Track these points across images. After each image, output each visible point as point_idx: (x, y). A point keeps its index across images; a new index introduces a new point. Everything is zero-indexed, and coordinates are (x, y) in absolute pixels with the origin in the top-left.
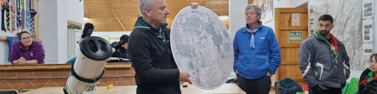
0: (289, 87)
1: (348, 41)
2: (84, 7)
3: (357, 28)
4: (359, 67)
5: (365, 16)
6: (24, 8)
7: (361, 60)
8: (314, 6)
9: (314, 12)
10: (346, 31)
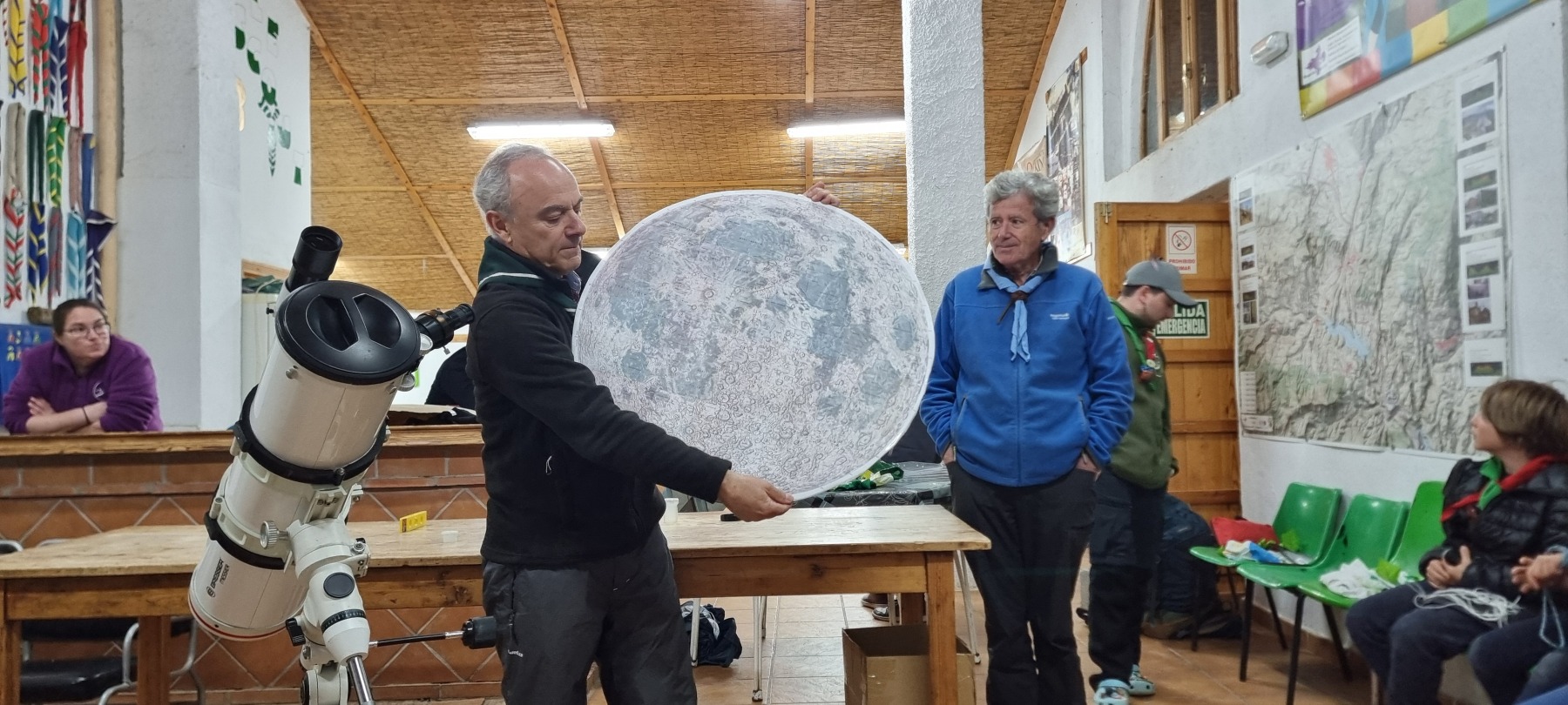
1: (1399, 330)
3: (1438, 276)
4: (1450, 437)
5: (1468, 225)
7: (1456, 408)
8: (1254, 194)
9: (1254, 218)
10: (1392, 290)
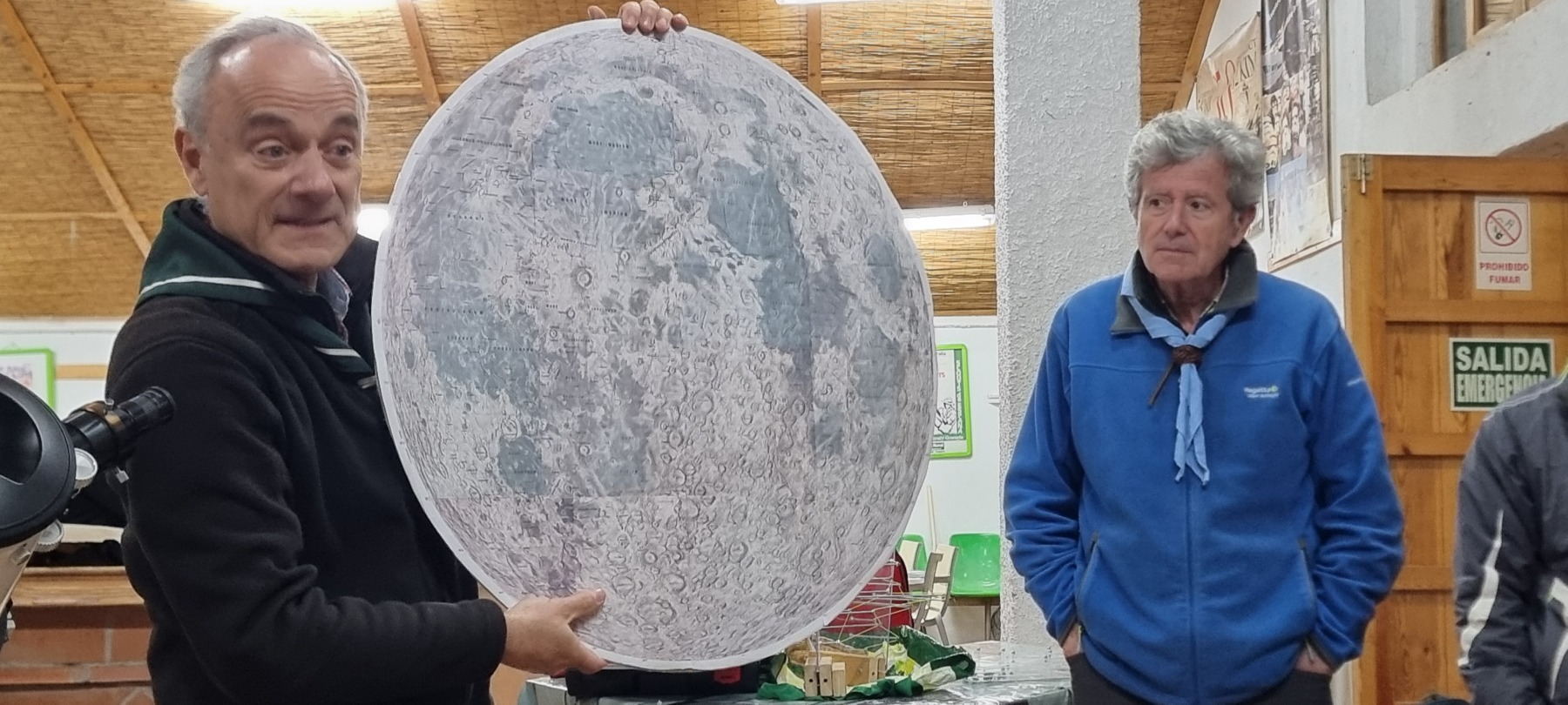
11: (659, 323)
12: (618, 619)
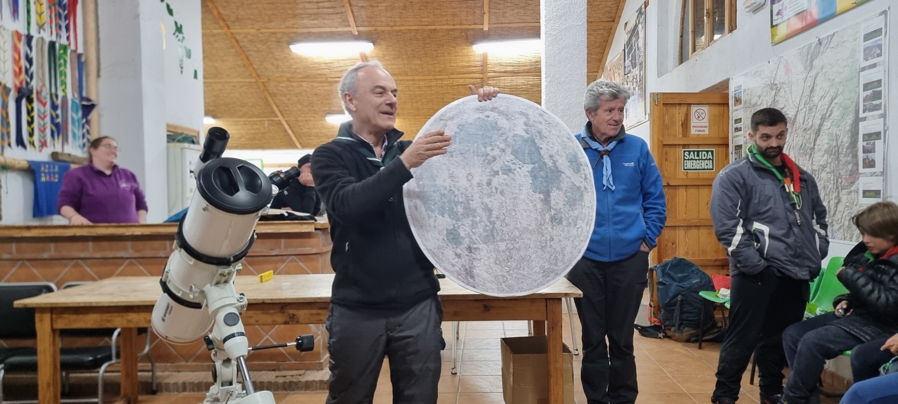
0: (681, 280)
1: (823, 170)
2: (205, 93)
3: (846, 140)
4: (849, 232)
5: (864, 111)
6: (66, 93)
8: (743, 88)
9: (743, 102)
10: (820, 147)
11: (496, 189)
12: (489, 282)
